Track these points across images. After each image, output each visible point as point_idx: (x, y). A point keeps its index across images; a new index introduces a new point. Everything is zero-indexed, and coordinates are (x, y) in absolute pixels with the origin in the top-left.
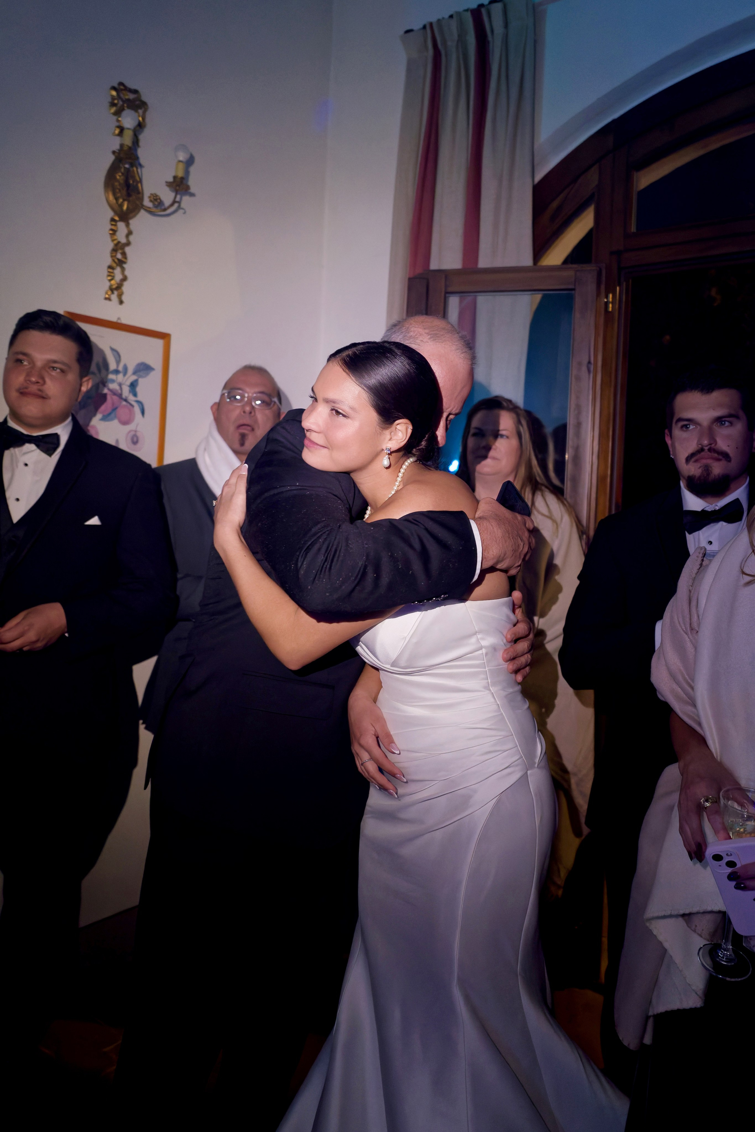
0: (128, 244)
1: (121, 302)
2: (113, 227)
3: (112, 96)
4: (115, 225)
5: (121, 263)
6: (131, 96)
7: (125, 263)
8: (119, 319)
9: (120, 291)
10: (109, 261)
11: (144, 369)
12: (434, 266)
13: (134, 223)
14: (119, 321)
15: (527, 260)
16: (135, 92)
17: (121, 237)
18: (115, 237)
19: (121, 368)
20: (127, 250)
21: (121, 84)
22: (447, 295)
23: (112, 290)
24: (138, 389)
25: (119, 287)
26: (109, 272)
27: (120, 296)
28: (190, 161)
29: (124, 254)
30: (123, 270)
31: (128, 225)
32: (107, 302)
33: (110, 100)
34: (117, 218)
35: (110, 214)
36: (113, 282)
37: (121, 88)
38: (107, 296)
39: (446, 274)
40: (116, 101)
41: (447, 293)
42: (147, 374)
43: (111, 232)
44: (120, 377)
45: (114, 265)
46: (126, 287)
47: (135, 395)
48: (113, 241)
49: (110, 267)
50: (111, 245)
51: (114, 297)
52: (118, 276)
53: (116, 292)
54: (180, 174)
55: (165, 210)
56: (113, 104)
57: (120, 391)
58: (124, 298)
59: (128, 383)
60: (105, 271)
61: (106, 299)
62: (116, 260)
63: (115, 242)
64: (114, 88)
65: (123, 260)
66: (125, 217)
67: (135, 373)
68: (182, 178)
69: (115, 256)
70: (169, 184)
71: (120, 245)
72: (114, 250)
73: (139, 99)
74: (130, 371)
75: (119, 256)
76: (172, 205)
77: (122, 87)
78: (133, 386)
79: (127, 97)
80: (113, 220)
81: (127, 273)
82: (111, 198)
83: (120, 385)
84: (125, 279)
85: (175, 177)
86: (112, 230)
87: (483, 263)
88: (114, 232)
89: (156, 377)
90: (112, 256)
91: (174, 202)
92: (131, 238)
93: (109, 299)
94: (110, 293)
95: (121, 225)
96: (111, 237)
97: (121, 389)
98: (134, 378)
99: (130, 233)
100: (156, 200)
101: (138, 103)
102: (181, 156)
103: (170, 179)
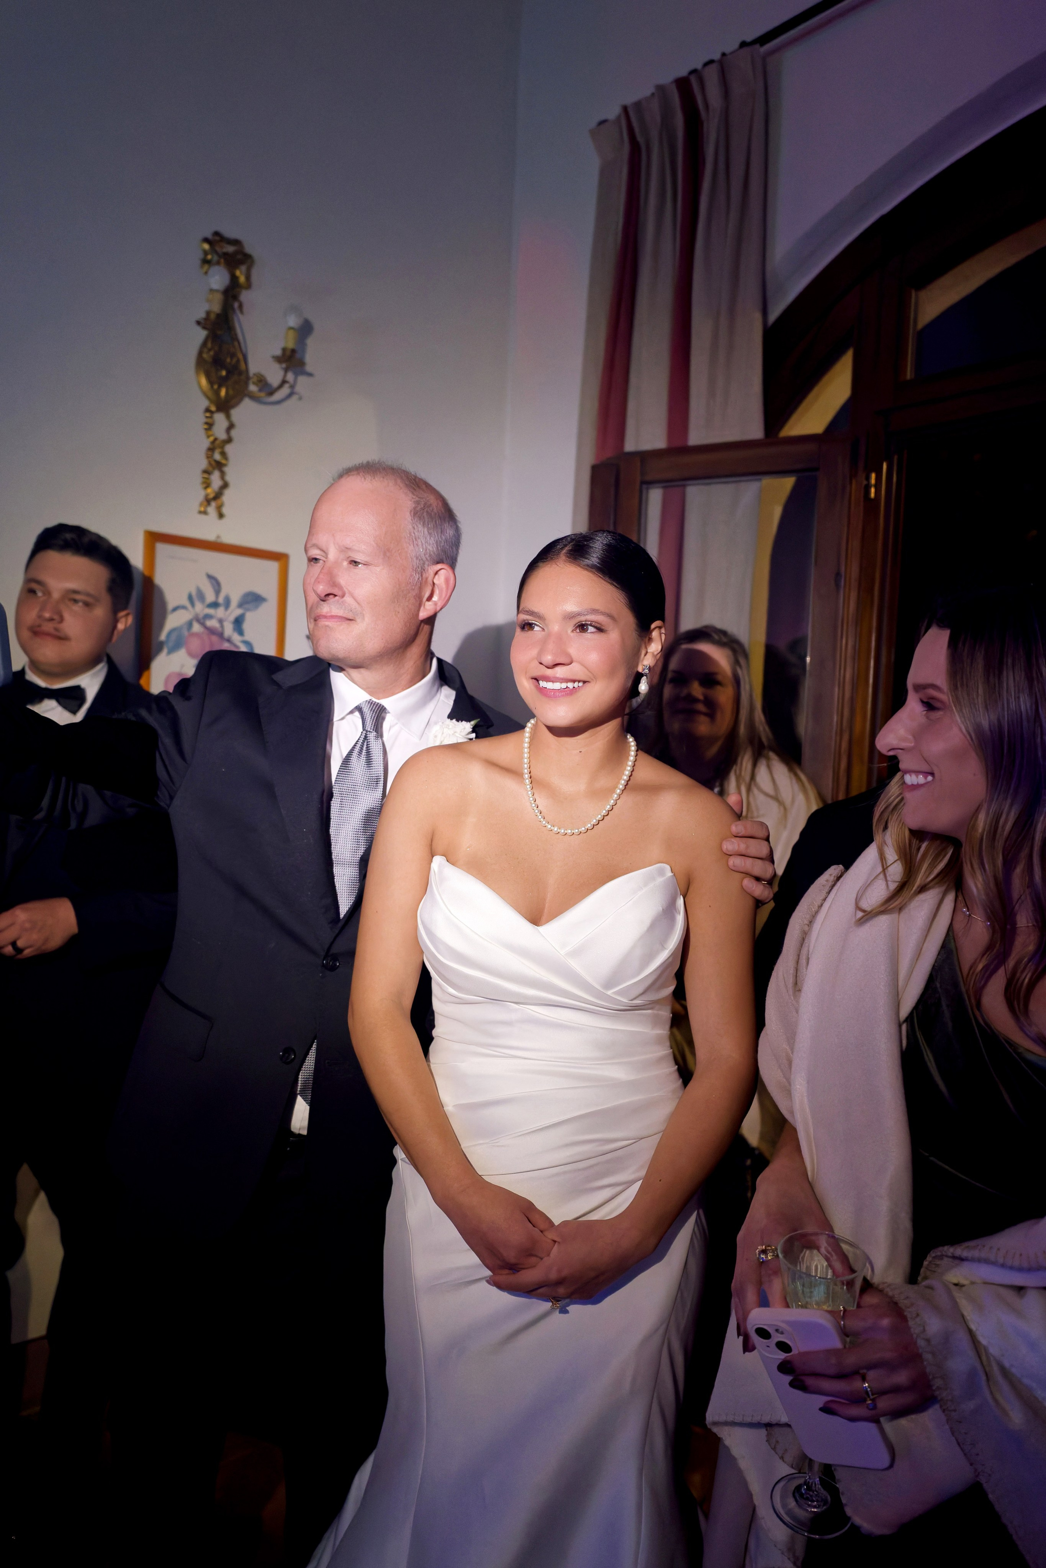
0: (229, 440)
1: (221, 516)
2: (209, 420)
3: (204, 251)
4: (211, 417)
5: (219, 466)
6: (230, 249)
7: (225, 465)
8: (218, 537)
9: (219, 502)
10: (204, 464)
11: (253, 600)
12: (630, 446)
13: (235, 413)
14: (219, 541)
15: (755, 431)
16: (236, 242)
17: (220, 430)
18: (210, 433)
19: (221, 600)
20: (228, 448)
21: (216, 234)
22: (644, 486)
23: (208, 501)
24: (246, 626)
25: (218, 496)
26: (204, 478)
27: (219, 508)
28: (305, 330)
29: (223, 454)
30: (223, 475)
31: (228, 416)
32: (203, 517)
33: (201, 256)
34: (213, 408)
35: (205, 403)
36: (209, 490)
37: (216, 240)
38: (202, 509)
39: (644, 457)
40: (209, 257)
41: (643, 483)
42: (257, 607)
43: (206, 427)
44: (220, 612)
45: (211, 469)
46: (228, 496)
47: (241, 632)
48: (208, 437)
49: (205, 472)
50: (206, 443)
51: (212, 510)
52: (217, 483)
53: (213, 504)
54: (291, 345)
55: (271, 393)
56: (204, 261)
57: (220, 629)
58: (225, 510)
59: (232, 618)
60: (198, 478)
61: (200, 512)
62: (213, 463)
63: (212, 439)
64: (206, 240)
65: (223, 461)
66: (224, 406)
67: (240, 605)
68: (293, 351)
69: (212, 456)
70: (279, 359)
71: (217, 442)
72: (211, 450)
73: (241, 251)
74: (234, 602)
75: (217, 456)
76: (281, 386)
77: (217, 238)
78: (238, 623)
79: (225, 250)
80: (207, 410)
81: (228, 478)
82: (204, 381)
83: (221, 621)
84: (225, 485)
85: (284, 350)
86: (206, 423)
87: (695, 438)
88: (209, 426)
89: (270, 609)
90: (208, 457)
91: (284, 382)
92: (233, 433)
93: (205, 513)
94: (205, 505)
95: (220, 417)
96: (207, 433)
97: (222, 626)
98: (239, 612)
99: (231, 426)
100: (262, 381)
101: (239, 257)
102: (293, 321)
103: (279, 353)
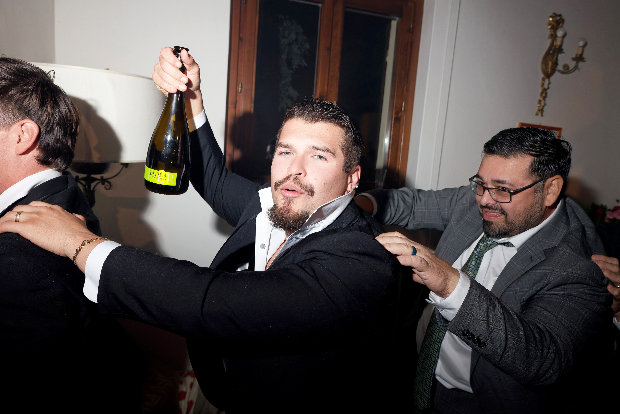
0: (548, 88)
1: (542, 116)
3: (550, 21)
4: (544, 81)
5: (545, 98)
6: (558, 18)
8: (540, 123)
9: (542, 111)
10: (539, 97)
13: (552, 78)
16: (560, 15)
17: (546, 85)
18: (543, 86)
20: (548, 91)
21: (554, 13)
23: (539, 110)
25: (542, 109)
26: (539, 102)
27: (542, 113)
29: (546, 93)
31: (549, 80)
34: (545, 77)
35: (543, 76)
36: (540, 107)
38: (536, 113)
40: (551, 23)
45: (541, 99)
46: (545, 109)
48: (542, 88)
49: (539, 100)
50: (540, 90)
51: (540, 114)
52: (543, 104)
54: (580, 53)
55: (570, 71)
56: (549, 24)
58: (544, 114)
60: (537, 102)
61: (536, 115)
62: (542, 97)
64: (551, 17)
65: (546, 96)
66: (548, 75)
68: (580, 55)
70: (573, 59)
71: (545, 89)
72: (542, 92)
73: (561, 19)
75: (544, 95)
76: (574, 68)
77: (555, 15)
79: (556, 19)
80: (543, 78)
81: (546, 102)
82: (544, 68)
84: (545, 105)
85: (578, 55)
86: (542, 83)
90: (541, 95)
91: (576, 67)
92: (550, 86)
94: (538, 112)
95: (547, 80)
96: (541, 86)
99: (549, 83)
100: (566, 66)
101: (560, 20)
102: (581, 43)
103: (574, 56)
